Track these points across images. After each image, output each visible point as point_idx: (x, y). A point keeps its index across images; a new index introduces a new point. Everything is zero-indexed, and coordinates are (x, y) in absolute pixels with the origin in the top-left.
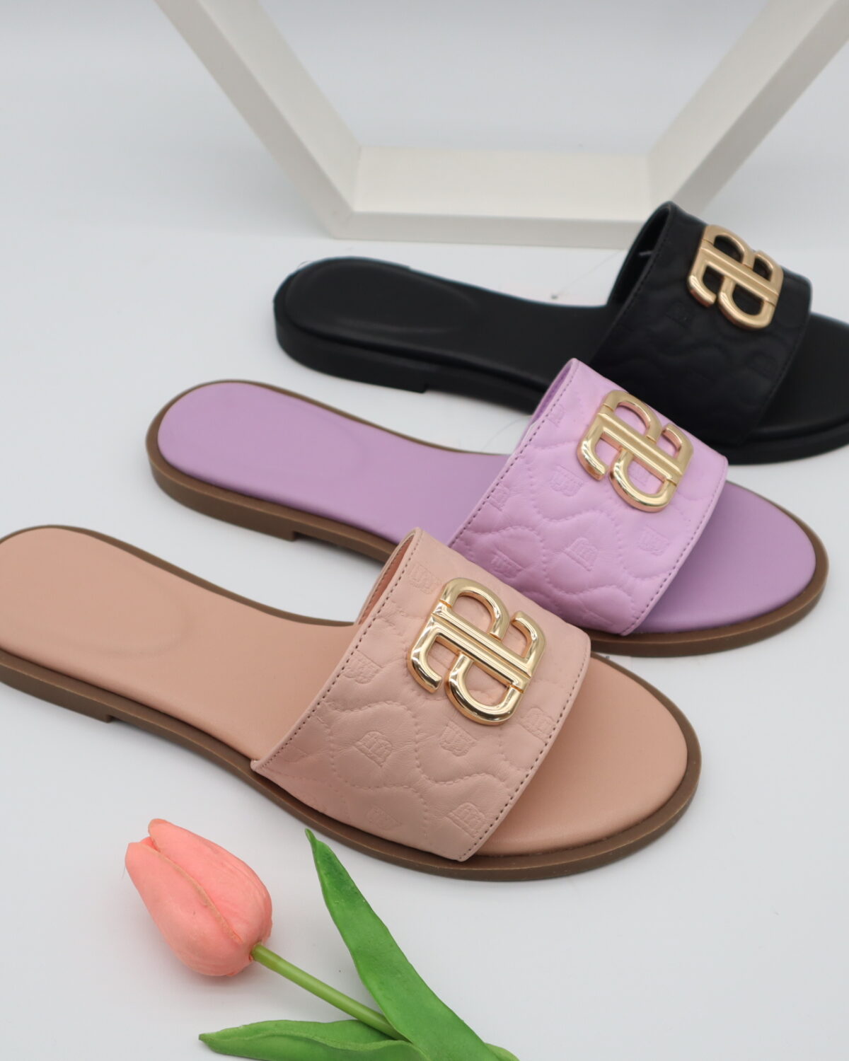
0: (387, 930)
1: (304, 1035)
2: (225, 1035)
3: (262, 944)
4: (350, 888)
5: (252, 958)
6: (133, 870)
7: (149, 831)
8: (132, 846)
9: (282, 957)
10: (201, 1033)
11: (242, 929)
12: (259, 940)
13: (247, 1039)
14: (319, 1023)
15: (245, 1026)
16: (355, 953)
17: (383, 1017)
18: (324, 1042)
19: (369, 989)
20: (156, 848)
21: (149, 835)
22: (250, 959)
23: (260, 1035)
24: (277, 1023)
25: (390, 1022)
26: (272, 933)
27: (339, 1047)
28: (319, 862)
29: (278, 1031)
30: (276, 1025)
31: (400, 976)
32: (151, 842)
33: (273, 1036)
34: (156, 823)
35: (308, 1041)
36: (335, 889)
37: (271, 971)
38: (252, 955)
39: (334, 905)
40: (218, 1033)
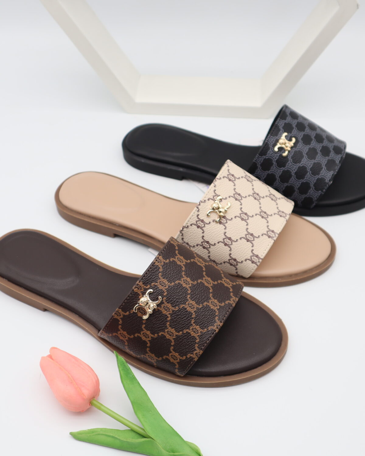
0: (147, 393)
1: (111, 435)
2: (80, 433)
3: (95, 399)
4: (131, 376)
5: (91, 405)
6: (43, 368)
7: (50, 352)
8: (43, 358)
9: (103, 404)
10: (70, 432)
11: (87, 392)
12: (94, 397)
13: (89, 435)
14: (119, 430)
15: (89, 430)
16: (132, 403)
17: (143, 430)
18: (119, 438)
19: (138, 418)
20: (52, 359)
21: (49, 353)
22: (90, 405)
23: (94, 434)
25: (146, 431)
26: (100, 395)
27: (125, 440)
28: (119, 365)
29: (101, 433)
30: (101, 430)
31: (151, 412)
32: (50, 356)
33: (99, 434)
34: (53, 349)
35: (113, 437)
36: (125, 376)
37: (99, 410)
38: (91, 403)
39: (125, 383)
40: (77, 432)
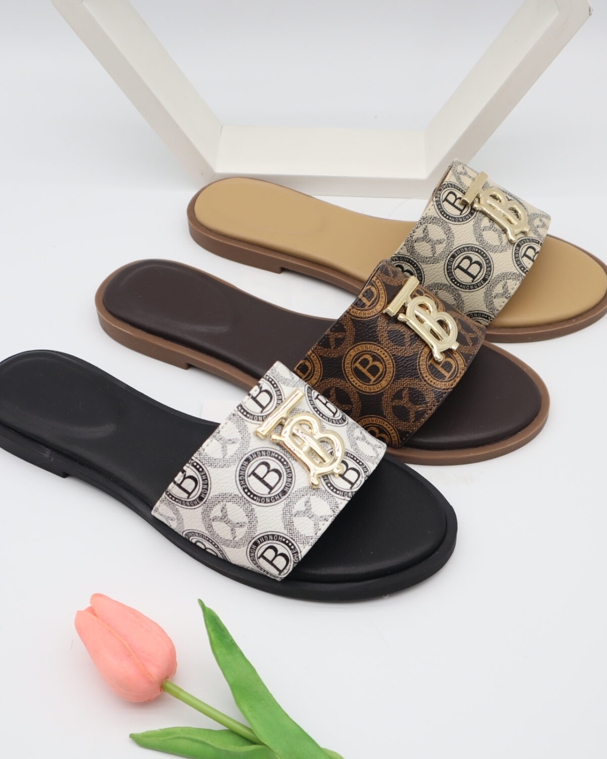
0: (255, 670)
1: (200, 738)
2: (147, 735)
3: (169, 680)
4: (229, 641)
5: (162, 690)
6: (81, 629)
7: (91, 603)
8: (79, 613)
9: (183, 689)
10: (132, 733)
11: (155, 671)
12: (167, 677)
13: (161, 739)
14: (212, 730)
15: (161, 729)
16: (232, 687)
17: (250, 730)
18: (212, 745)
19: (242, 711)
20: (95, 615)
21: (90, 605)
22: (161, 690)
23: (170, 737)
24: (183, 729)
25: (255, 733)
26: (177, 671)
27: (223, 748)
28: (207, 622)
29: (182, 735)
30: (182, 730)
31: (263, 702)
32: (91, 610)
33: (179, 738)
34: (97, 596)
35: (202, 743)
36: (218, 641)
37: (177, 699)
38: (162, 687)
39: (218, 652)
40: (142, 734)
